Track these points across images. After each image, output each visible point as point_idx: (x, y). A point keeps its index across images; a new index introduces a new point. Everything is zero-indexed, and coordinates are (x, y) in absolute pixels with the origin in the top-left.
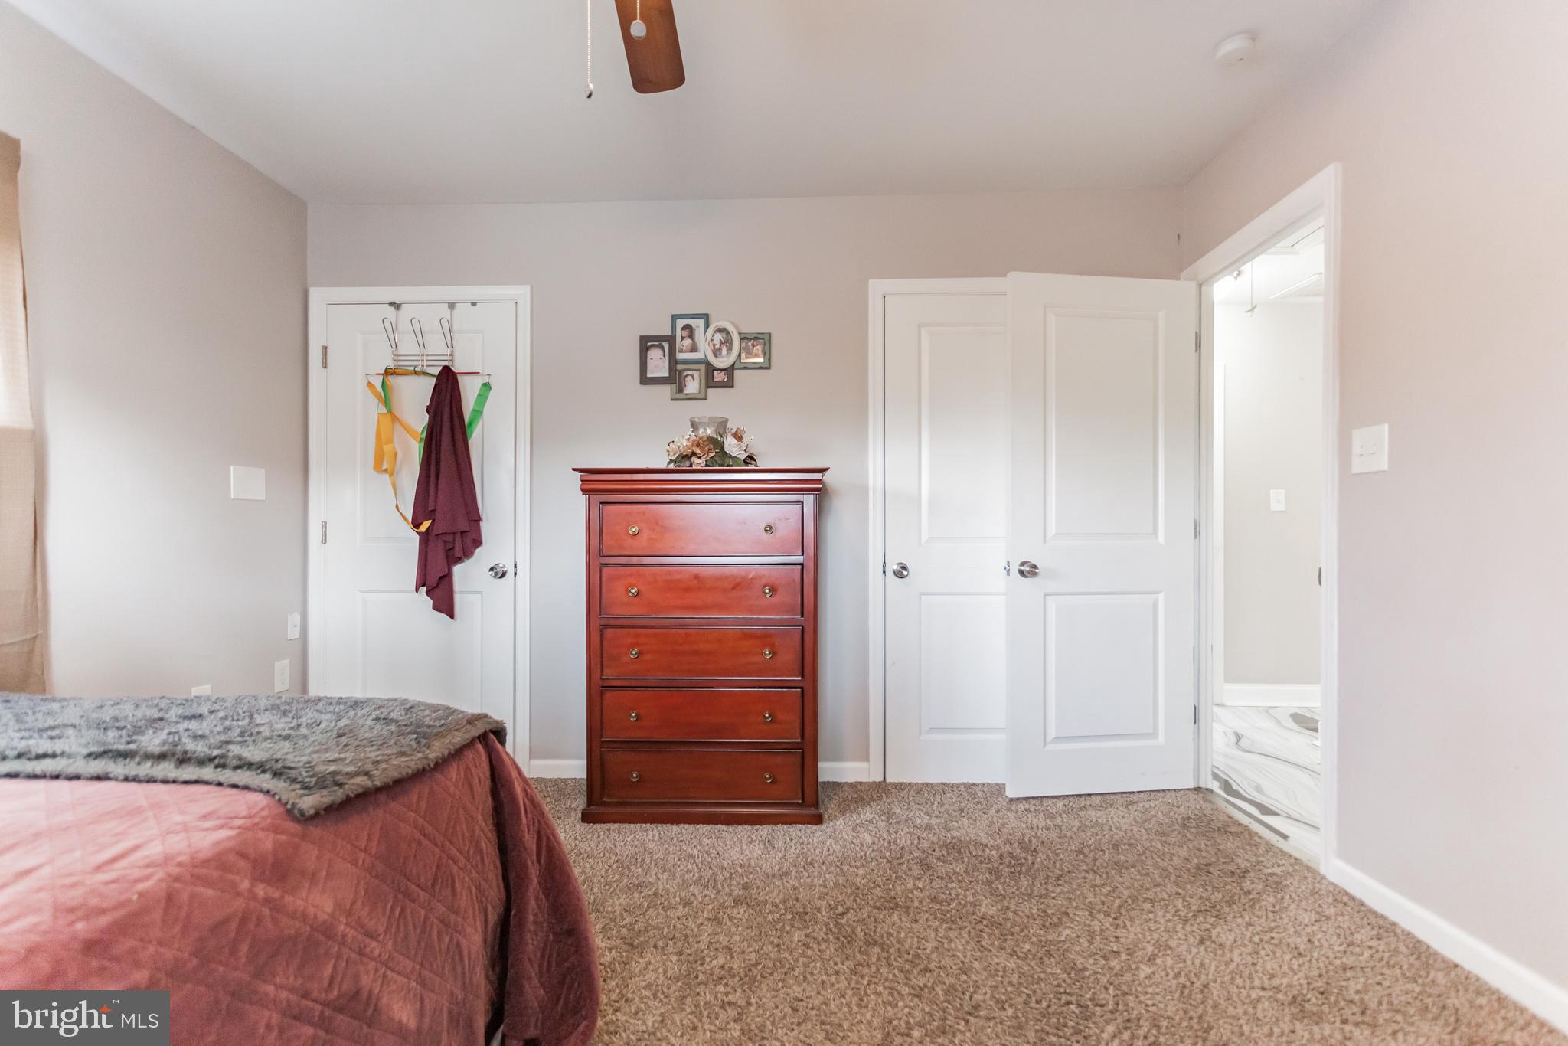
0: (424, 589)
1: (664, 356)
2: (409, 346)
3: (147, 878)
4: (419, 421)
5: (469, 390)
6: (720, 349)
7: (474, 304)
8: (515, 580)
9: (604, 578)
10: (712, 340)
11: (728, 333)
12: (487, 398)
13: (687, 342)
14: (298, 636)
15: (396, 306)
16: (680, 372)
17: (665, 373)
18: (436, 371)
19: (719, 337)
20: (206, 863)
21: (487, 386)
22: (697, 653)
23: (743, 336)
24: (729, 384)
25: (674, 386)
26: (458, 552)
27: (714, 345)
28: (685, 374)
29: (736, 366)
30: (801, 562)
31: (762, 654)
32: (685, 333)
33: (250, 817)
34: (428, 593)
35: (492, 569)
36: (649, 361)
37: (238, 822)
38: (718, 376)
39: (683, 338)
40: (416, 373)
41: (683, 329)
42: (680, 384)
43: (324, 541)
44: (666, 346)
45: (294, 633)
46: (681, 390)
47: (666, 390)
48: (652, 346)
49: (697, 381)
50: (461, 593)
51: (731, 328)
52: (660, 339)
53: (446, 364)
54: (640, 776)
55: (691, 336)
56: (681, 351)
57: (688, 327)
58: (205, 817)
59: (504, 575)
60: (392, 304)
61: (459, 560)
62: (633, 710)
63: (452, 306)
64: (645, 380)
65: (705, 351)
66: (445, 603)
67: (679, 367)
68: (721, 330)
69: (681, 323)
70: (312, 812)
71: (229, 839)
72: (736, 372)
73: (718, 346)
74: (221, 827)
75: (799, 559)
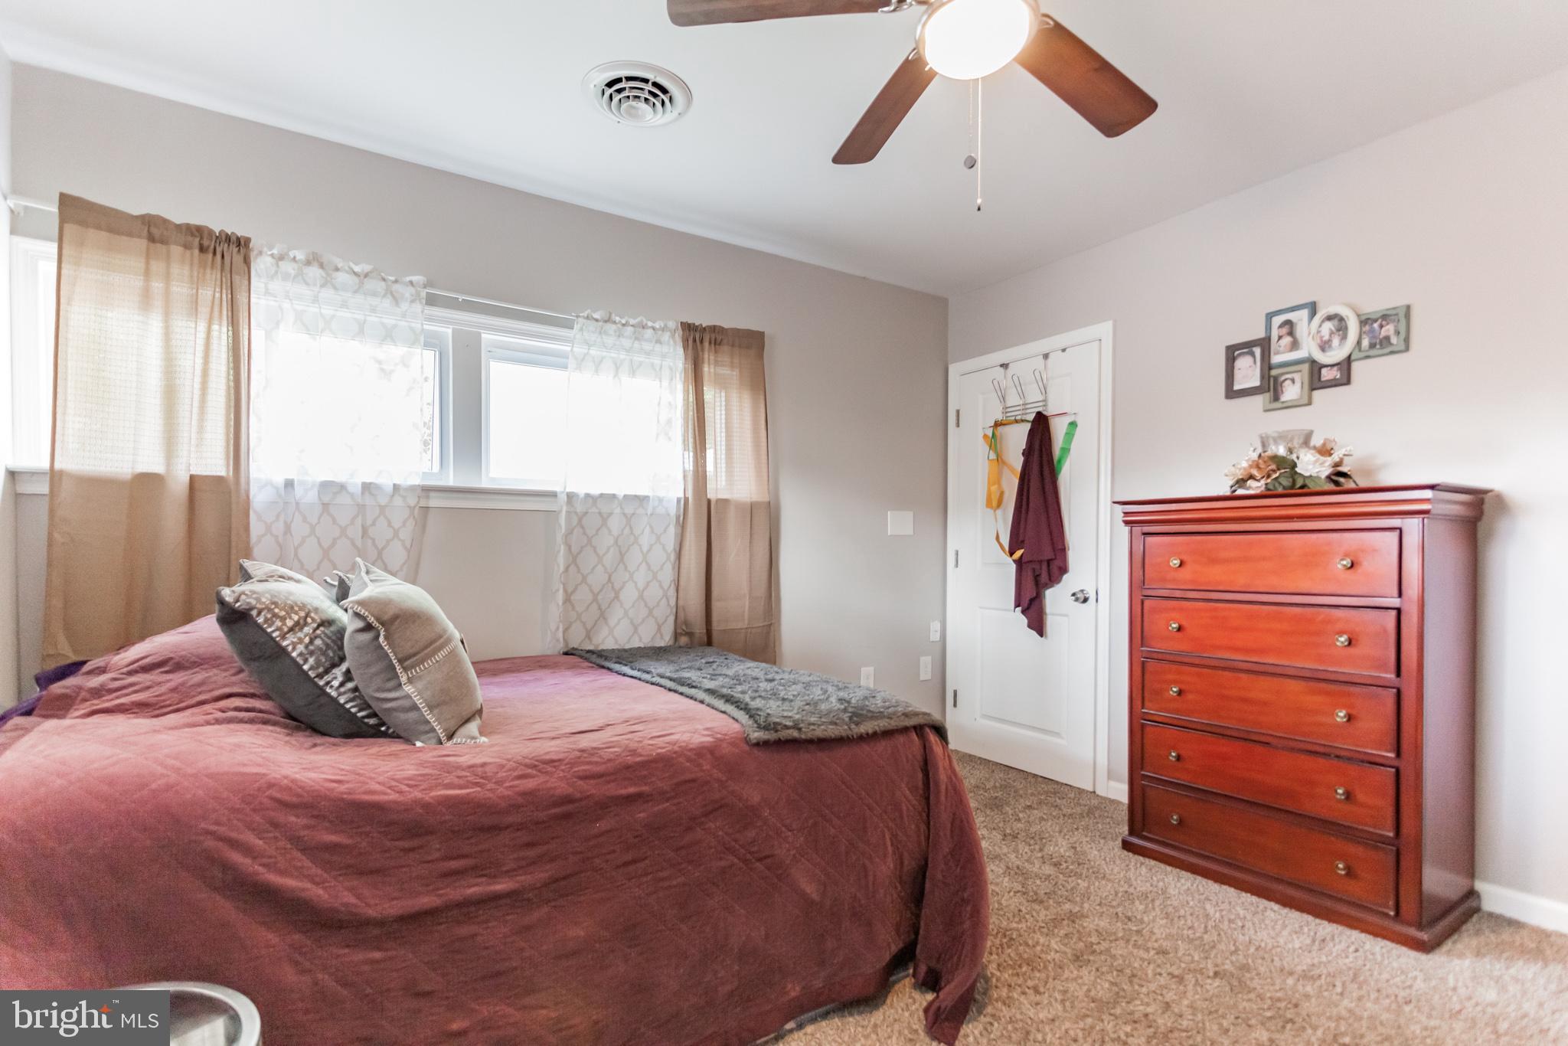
0: (1019, 609)
1: (1255, 362)
2: (1013, 400)
3: (664, 748)
4: (1017, 462)
5: (1058, 429)
6: (1330, 341)
7: (1064, 350)
8: (1097, 606)
9: (1145, 611)
10: (1319, 332)
11: (1341, 319)
12: (1073, 435)
13: (1287, 340)
14: (938, 639)
15: (1005, 366)
16: (1276, 378)
17: (1255, 382)
18: (1031, 417)
19: (1329, 326)
20: (691, 750)
21: (1073, 425)
22: (1245, 700)
23: (1363, 318)
24: (1346, 380)
25: (1267, 395)
26: (1044, 578)
27: (1322, 337)
28: (1283, 378)
29: (1353, 358)
30: (1397, 606)
31: (1333, 715)
32: (1285, 330)
33: (726, 735)
34: (1023, 612)
35: (1074, 595)
36: (1236, 372)
37: (719, 736)
38: (1327, 374)
39: (1280, 338)
40: (1017, 421)
41: (1280, 326)
42: (1275, 390)
43: (957, 565)
44: (1257, 351)
45: (935, 636)
46: (1276, 398)
47: (1259, 401)
48: (1239, 355)
49: (1298, 385)
50: (1053, 614)
51: (1344, 312)
52: (1248, 345)
53: (1040, 409)
54: (1181, 821)
55: (1291, 333)
56: (1277, 353)
57: (1289, 323)
58: (707, 729)
59: (1085, 600)
60: (1002, 366)
61: (1048, 586)
62: (1174, 748)
63: (1046, 356)
64: (1231, 393)
65: (1309, 348)
66: (1038, 625)
67: (1274, 372)
68: (1329, 318)
69: (1277, 320)
70: (755, 741)
71: (708, 742)
72: (1355, 366)
73: (1326, 338)
74: (708, 736)
75: (1395, 602)
